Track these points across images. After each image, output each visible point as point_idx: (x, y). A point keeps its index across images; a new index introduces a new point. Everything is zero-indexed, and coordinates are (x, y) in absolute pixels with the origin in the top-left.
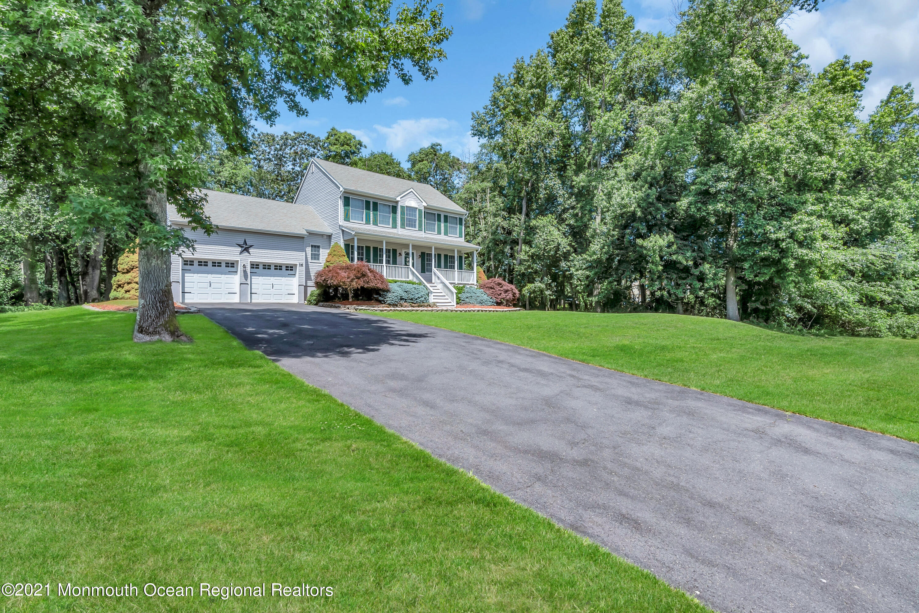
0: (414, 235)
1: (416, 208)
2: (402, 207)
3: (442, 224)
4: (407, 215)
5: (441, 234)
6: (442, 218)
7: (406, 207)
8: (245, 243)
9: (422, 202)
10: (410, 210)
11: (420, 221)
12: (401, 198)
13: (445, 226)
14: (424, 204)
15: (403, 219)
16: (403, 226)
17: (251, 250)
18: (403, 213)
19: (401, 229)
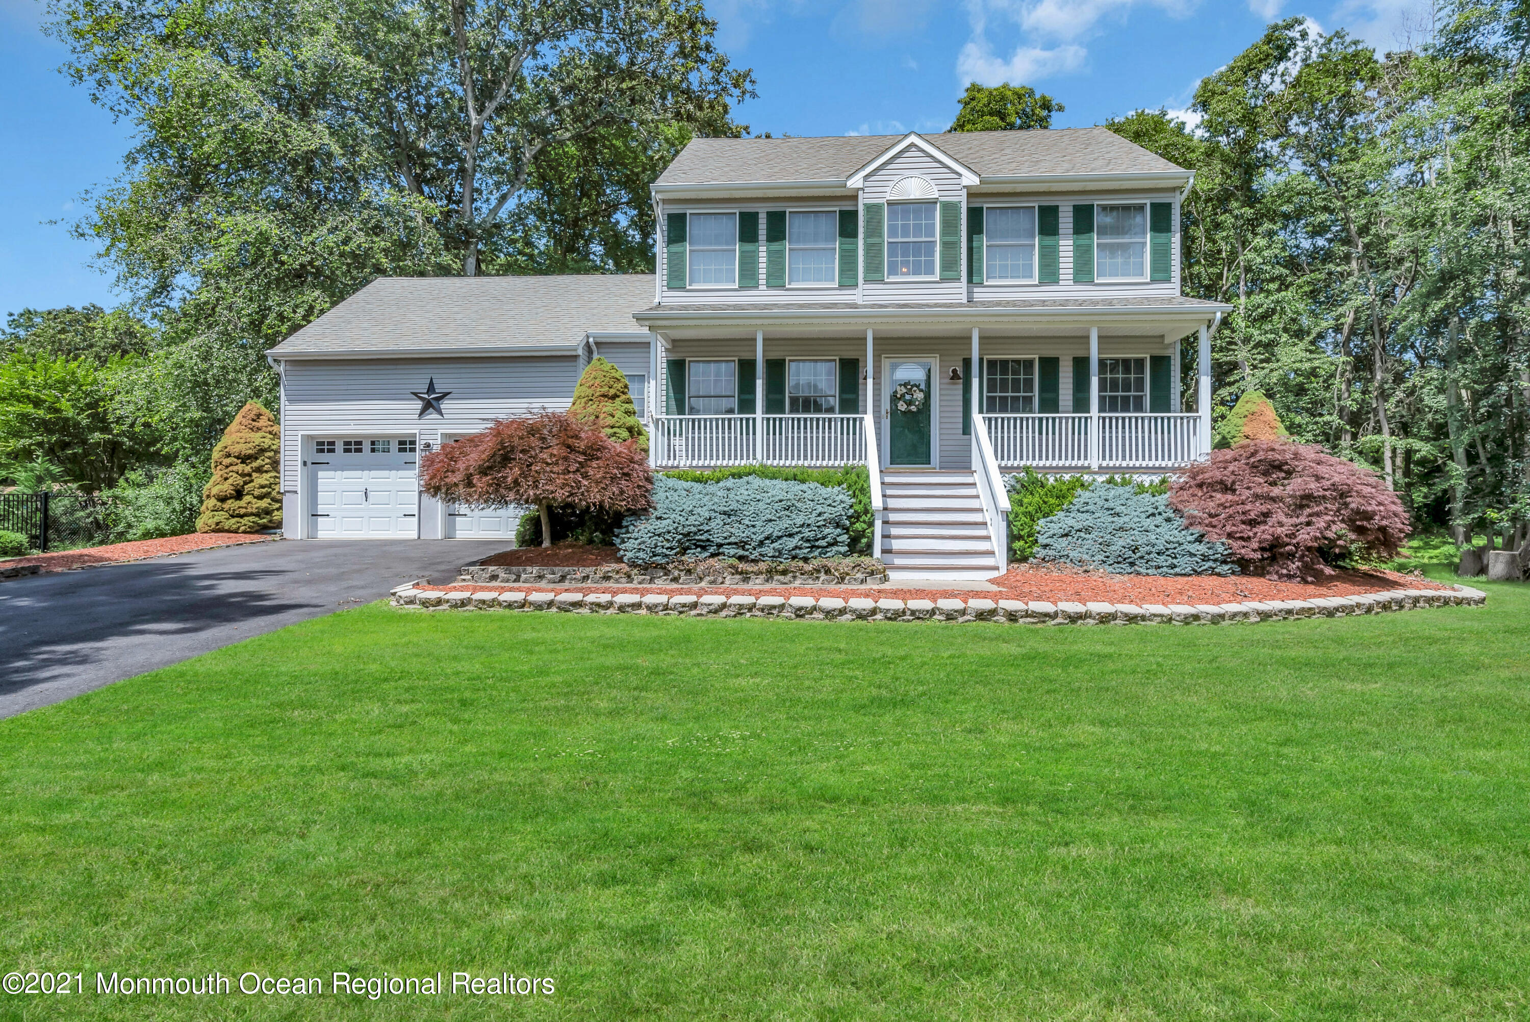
0: (927, 300)
1: (934, 202)
2: (874, 210)
3: (1061, 243)
4: (893, 232)
5: (1056, 282)
6: (1066, 220)
7: (890, 204)
8: (431, 389)
9: (960, 175)
10: (905, 213)
11: (949, 247)
12: (866, 177)
13: (1077, 247)
14: (969, 179)
15: (873, 252)
16: (877, 276)
17: (445, 405)
18: (874, 230)
19: (866, 286)
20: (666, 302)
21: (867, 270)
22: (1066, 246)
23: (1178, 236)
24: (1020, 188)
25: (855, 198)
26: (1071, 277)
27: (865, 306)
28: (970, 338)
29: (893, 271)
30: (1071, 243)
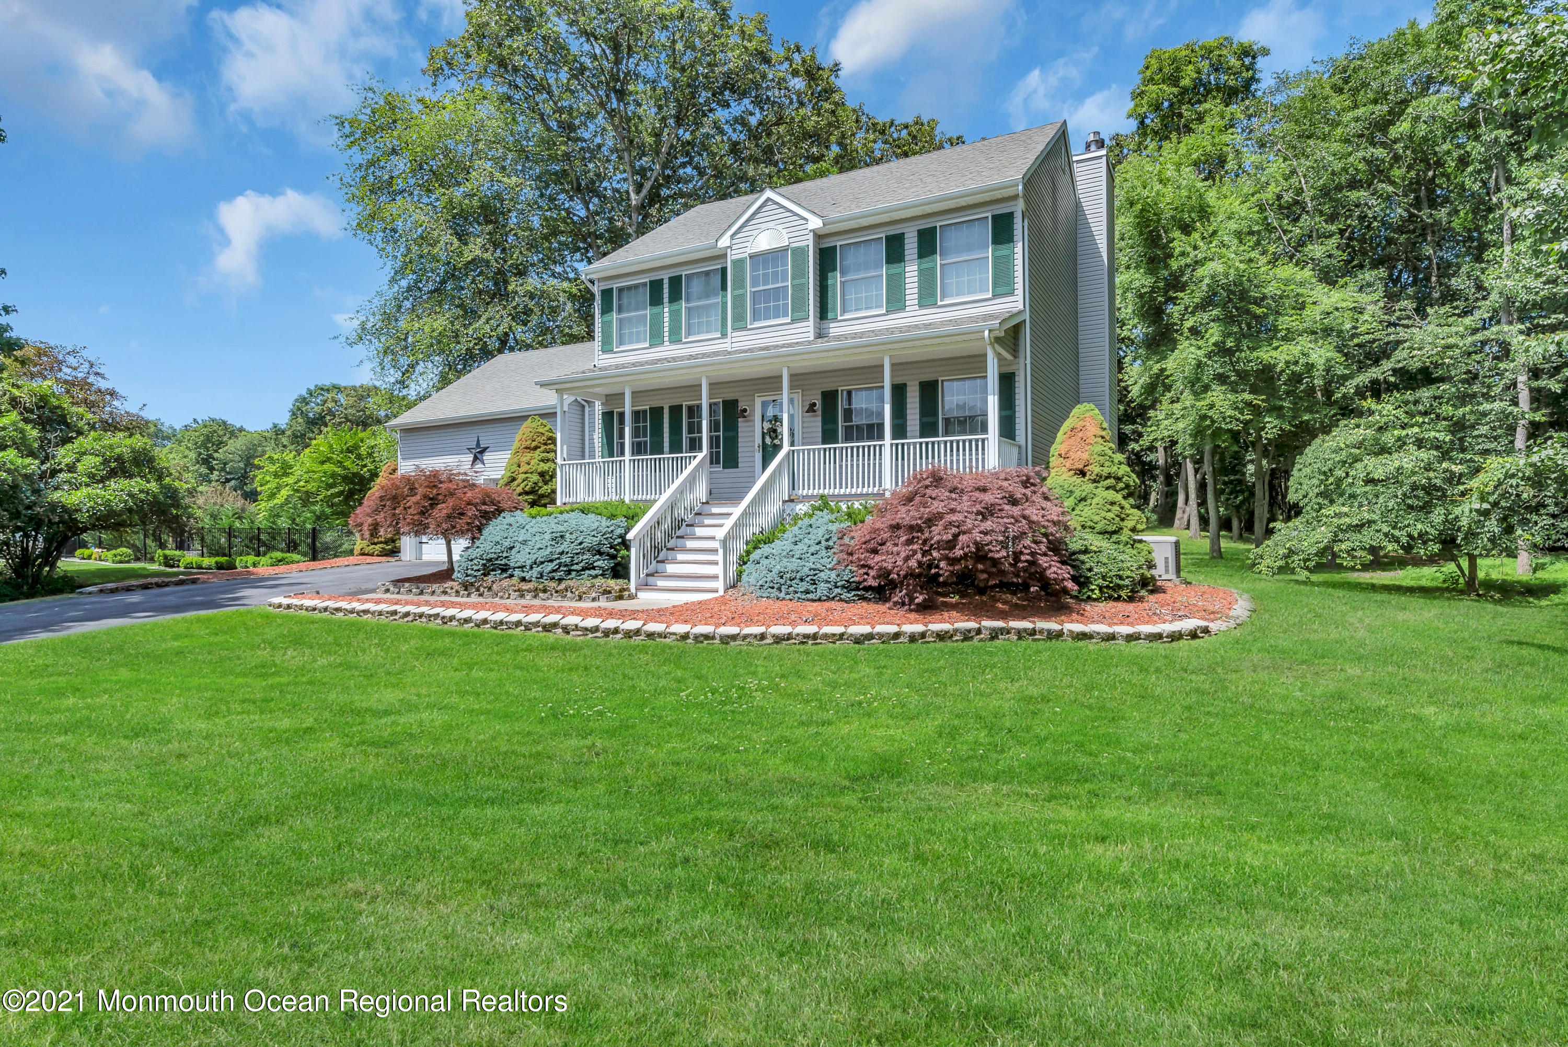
0: (780, 341)
1: (785, 250)
2: (739, 263)
3: (907, 269)
4: (755, 282)
5: (903, 308)
6: (911, 246)
7: (752, 257)
8: (478, 444)
9: (807, 220)
10: (765, 262)
11: (800, 289)
12: (732, 237)
13: (920, 271)
14: (815, 223)
15: (739, 301)
16: (741, 324)
17: (487, 457)
18: (739, 283)
19: (734, 334)
20: (600, 364)
21: (734, 320)
22: (912, 271)
23: (1020, 245)
24: (865, 222)
25: (724, 256)
26: (916, 302)
27: (736, 352)
28: (781, 377)
29: (755, 318)
30: (916, 267)
